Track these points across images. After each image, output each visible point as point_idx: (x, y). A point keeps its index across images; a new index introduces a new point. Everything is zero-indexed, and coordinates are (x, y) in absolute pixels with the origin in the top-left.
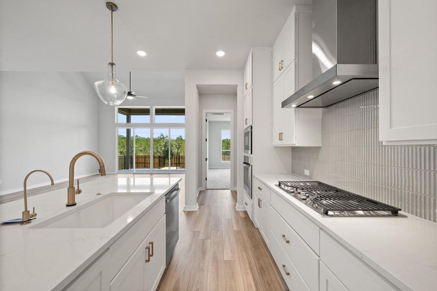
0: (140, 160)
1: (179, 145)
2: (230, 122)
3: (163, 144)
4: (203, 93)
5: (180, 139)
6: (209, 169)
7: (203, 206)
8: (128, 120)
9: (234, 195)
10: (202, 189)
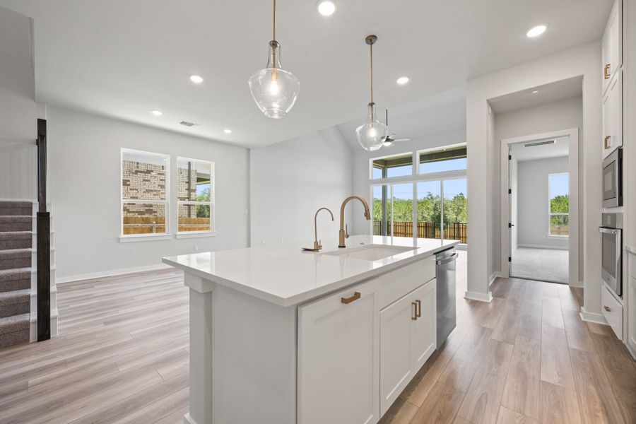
0: (399, 229)
1: (458, 208)
2: (566, 157)
3: (431, 206)
4: (501, 112)
5: (460, 198)
6: (519, 247)
7: (501, 300)
8: (384, 174)
9: (580, 296)
10: (504, 274)
